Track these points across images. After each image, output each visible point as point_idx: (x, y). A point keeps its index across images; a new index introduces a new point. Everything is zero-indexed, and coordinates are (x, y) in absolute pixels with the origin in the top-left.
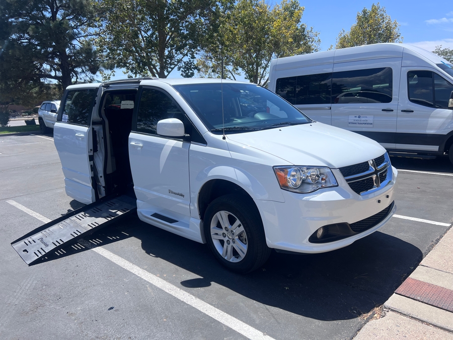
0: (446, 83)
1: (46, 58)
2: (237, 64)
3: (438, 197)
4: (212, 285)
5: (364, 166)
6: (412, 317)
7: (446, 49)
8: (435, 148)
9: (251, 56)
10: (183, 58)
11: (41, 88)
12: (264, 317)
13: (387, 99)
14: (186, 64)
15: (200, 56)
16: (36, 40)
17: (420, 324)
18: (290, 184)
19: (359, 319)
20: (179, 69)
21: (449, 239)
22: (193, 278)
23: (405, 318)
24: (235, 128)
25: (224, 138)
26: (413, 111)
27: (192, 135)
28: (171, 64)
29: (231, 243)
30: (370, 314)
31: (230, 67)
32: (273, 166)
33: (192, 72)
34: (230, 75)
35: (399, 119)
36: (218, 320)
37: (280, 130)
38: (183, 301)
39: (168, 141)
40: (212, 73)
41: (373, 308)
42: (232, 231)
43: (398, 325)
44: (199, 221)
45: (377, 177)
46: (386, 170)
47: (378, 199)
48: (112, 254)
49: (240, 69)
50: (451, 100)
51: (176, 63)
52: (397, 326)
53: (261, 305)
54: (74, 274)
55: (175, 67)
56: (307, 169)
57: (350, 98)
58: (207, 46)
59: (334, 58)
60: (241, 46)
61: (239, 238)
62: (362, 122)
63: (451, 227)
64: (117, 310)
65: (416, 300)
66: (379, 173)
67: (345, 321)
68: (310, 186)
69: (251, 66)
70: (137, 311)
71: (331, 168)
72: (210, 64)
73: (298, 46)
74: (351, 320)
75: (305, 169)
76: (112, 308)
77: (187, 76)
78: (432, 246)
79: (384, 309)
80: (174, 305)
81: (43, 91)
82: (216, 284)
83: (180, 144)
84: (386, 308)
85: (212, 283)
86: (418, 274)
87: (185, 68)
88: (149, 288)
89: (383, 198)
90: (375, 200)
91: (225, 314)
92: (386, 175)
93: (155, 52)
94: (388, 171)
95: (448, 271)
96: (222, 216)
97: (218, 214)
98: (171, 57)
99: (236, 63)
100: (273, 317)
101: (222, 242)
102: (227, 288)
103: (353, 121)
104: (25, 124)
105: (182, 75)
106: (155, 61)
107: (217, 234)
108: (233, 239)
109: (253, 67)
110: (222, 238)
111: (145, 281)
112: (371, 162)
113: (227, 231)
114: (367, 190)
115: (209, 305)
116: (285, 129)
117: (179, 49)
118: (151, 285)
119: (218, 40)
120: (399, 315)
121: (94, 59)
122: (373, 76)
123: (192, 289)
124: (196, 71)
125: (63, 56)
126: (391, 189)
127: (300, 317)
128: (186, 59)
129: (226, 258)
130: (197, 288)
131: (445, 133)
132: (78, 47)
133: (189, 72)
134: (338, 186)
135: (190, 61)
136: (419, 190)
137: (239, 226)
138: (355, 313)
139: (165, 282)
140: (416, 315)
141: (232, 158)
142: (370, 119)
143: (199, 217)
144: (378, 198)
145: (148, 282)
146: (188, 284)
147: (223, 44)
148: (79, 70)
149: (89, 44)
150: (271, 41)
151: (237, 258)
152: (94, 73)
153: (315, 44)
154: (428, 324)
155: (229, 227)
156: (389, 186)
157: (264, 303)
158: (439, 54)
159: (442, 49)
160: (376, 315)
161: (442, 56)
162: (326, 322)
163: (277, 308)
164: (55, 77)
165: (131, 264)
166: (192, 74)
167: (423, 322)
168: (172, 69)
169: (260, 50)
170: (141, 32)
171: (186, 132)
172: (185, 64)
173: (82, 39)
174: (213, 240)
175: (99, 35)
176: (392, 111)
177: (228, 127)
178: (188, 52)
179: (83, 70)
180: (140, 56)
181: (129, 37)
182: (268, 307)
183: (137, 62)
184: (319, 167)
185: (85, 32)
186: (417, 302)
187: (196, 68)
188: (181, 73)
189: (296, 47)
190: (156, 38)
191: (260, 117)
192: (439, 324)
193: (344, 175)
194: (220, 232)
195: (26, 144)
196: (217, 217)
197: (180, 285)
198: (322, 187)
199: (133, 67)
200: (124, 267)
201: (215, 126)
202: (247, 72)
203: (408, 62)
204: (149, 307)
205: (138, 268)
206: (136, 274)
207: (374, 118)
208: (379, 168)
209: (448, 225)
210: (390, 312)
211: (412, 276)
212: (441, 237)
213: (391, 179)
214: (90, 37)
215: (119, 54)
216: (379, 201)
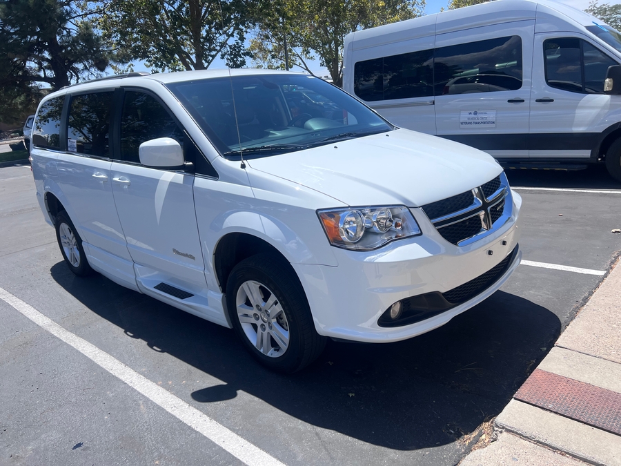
0: (600, 56)
1: (30, 51)
2: (307, 44)
3: (589, 228)
4: (238, 396)
5: (464, 199)
6: (538, 442)
7: (604, 5)
8: (586, 154)
9: (326, 32)
10: (227, 39)
11: (28, 96)
12: (311, 448)
13: (515, 84)
14: (233, 48)
15: (252, 35)
16: (13, 26)
17: (551, 453)
18: (344, 237)
19: (458, 444)
20: (223, 57)
21: (602, 298)
22: (211, 386)
23: (527, 443)
24: (263, 147)
25: (243, 166)
26: (552, 101)
27: (196, 163)
28: (210, 50)
29: (267, 329)
30: (475, 434)
31: (298, 50)
32: (316, 209)
33: (242, 59)
34: (298, 61)
35: (532, 113)
36: (239, 458)
37: (336, 147)
38: (190, 427)
39: (163, 174)
40: (273, 60)
41: (479, 423)
42: (266, 311)
43: (516, 457)
44: (221, 295)
45: (486, 214)
46: (503, 201)
47: (488, 249)
48: (97, 350)
49: (313, 52)
50: (607, 80)
51: (218, 48)
52: (514, 459)
53: (309, 427)
54: (33, 388)
55: (216, 54)
56: (372, 211)
57: (466, 86)
58: (260, 20)
59: (436, 26)
60: (311, 17)
61: (278, 322)
62: (479, 121)
63: (605, 276)
64: (87, 448)
65: (547, 410)
66: (489, 208)
67: (436, 448)
68: (378, 237)
69: (327, 47)
70: (118, 448)
71: (408, 207)
72: (270, 46)
73: (394, 12)
74: (445, 447)
75: (367, 211)
76: (79, 445)
77: (237, 66)
78: (577, 310)
79: (496, 429)
80: (175, 435)
81: (31, 100)
82: (245, 393)
83: (178, 177)
84: (498, 427)
85: (240, 392)
86: (553, 363)
87: (231, 54)
88: (142, 407)
89: (496, 246)
90: (482, 252)
91: (252, 445)
92: (502, 209)
93: (186, 33)
94: (506, 201)
95: (598, 354)
96: (251, 288)
97: (244, 285)
98: (209, 39)
99: (305, 44)
100: (325, 448)
101: (255, 327)
102: (261, 400)
103: (466, 120)
104: (11, 150)
105: (227, 64)
106: (188, 47)
107: (246, 315)
108: (269, 323)
109: (330, 46)
110: (254, 321)
111: (139, 393)
112: (477, 191)
113: (260, 310)
114: (470, 235)
115: (229, 432)
116: (343, 145)
117: (219, 27)
118: (147, 400)
119: (277, 10)
120: (517, 438)
121: (98, 48)
122: (494, 49)
123: (207, 404)
124: (248, 59)
125: (54, 48)
126: (511, 229)
127: (367, 446)
128: (232, 41)
129: (262, 351)
130: (216, 403)
131: (601, 131)
132: (74, 34)
133: (237, 60)
134: (421, 234)
135: (237, 43)
136: (561, 218)
137: (276, 303)
138: (451, 433)
139: (168, 393)
140: (545, 438)
141: (255, 199)
142: (491, 116)
143: (219, 289)
144: (488, 247)
145: (143, 396)
146: (203, 396)
147: (284, 15)
148: (80, 66)
149: (87, 28)
150: (353, 7)
151: (278, 350)
152: (102, 69)
153: (417, 8)
154: (564, 453)
155: (262, 304)
156: (509, 224)
157: (313, 423)
158: (595, 13)
159: (598, 6)
160: (483, 437)
161: (599, 16)
162: (406, 452)
163: (332, 431)
164: (46, 79)
165: (123, 366)
166: (243, 63)
167: (555, 449)
168: (213, 57)
169: (339, 22)
170: (163, 5)
171: (186, 159)
172: (231, 48)
173: (79, 20)
174: (242, 324)
175: (105, 13)
176: (523, 101)
177: (251, 147)
178: (234, 30)
179: (85, 66)
180: (165, 39)
181: (144, 13)
182: (319, 429)
183: (160, 50)
184: (392, 207)
185: (83, 9)
186: (548, 413)
187: (248, 54)
188: (226, 62)
189: (391, 14)
190: (187, 12)
191: (314, 125)
192: (580, 454)
193: (431, 217)
194: (251, 312)
195: (7, 180)
196: (243, 291)
197: (191, 399)
198: (398, 238)
199: (156, 58)
200: (111, 372)
201: (231, 147)
202: (322, 55)
203: (545, 26)
204: (138, 439)
205: (132, 372)
206: (128, 382)
207: (496, 114)
208: (490, 198)
209: (602, 273)
210: (505, 434)
211: (542, 366)
212: (591, 294)
213: (510, 215)
214: (89, 16)
215: (136, 40)
216: (490, 253)
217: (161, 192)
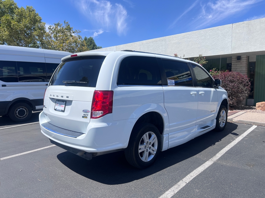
217: (212, 93)
